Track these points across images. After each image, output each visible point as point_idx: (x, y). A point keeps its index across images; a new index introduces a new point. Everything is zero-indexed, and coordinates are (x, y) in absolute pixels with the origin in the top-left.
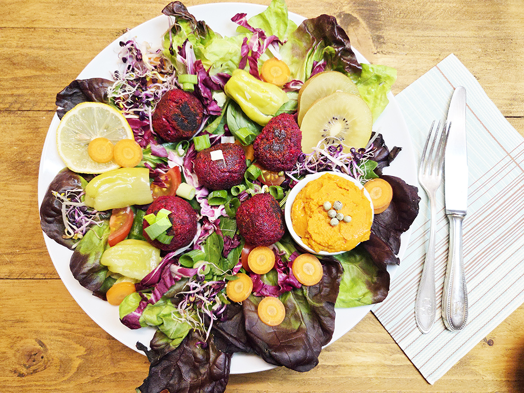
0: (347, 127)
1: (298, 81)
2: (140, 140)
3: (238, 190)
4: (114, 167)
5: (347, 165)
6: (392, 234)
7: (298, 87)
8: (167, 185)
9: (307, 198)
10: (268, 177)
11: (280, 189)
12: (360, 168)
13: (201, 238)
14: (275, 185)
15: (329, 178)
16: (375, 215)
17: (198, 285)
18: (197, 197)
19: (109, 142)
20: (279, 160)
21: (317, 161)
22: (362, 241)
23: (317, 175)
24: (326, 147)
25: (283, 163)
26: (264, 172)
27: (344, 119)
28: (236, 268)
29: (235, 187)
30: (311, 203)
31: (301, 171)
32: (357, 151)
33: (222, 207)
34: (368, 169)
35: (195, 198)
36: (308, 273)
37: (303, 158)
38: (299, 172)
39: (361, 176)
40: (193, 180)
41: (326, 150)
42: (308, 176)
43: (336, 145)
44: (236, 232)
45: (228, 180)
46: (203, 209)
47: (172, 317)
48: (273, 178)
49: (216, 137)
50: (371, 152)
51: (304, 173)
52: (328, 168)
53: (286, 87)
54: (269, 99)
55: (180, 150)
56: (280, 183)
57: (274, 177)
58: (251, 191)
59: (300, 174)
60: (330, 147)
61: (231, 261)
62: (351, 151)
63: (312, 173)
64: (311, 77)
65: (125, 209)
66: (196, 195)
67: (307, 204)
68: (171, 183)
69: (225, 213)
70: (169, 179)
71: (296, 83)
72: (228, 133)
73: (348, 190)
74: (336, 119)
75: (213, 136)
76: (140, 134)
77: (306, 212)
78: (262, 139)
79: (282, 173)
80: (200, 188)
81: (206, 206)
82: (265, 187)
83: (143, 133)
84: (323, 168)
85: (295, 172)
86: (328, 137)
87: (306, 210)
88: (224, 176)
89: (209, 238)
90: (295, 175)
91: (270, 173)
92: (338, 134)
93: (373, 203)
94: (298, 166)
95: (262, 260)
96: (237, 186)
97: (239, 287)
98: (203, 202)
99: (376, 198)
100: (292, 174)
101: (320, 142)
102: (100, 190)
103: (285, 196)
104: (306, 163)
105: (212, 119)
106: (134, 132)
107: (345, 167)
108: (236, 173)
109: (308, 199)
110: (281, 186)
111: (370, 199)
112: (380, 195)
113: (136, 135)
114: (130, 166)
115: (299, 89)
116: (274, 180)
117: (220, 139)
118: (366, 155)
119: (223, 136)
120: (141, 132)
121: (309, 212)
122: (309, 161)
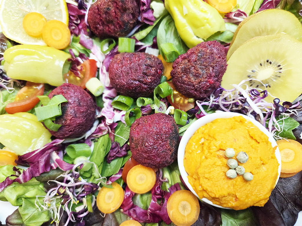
0: (279, 75)
1: (242, 12)
2: (74, 28)
3: (143, 101)
4: (41, 43)
5: (264, 115)
6: (290, 206)
7: (239, 19)
8: (81, 75)
9: (209, 136)
10: (178, 99)
11: (185, 115)
12: (278, 122)
13: (94, 135)
14: (182, 110)
15: (241, 121)
16: (280, 178)
17: (72, 180)
18: (104, 96)
19: (44, 19)
20: (194, 86)
21: (234, 100)
22: (255, 205)
23: (228, 114)
24: (249, 89)
25: (196, 90)
26: (176, 92)
27: (279, 66)
28: (114, 177)
29: (141, 98)
30: (212, 142)
31: (213, 104)
32: (281, 104)
33: (123, 113)
34: (286, 126)
35: (101, 96)
36: (182, 212)
37: (220, 92)
38: (210, 104)
39: (277, 131)
40: (106, 79)
41: (247, 92)
42: (218, 112)
43: (260, 90)
44: (127, 142)
45: (136, 88)
46: (105, 109)
47: (36, 202)
48: (181, 102)
49: (142, 46)
50: (295, 110)
51: (215, 108)
52: (243, 111)
53: (227, 17)
54: (205, 21)
55: (106, 47)
56: (187, 109)
57: (184, 102)
58: (155, 107)
59: (211, 107)
60: (253, 90)
61: (113, 167)
62: (274, 101)
63: (224, 111)
64: (257, 12)
65: (38, 84)
66: (103, 93)
67: (208, 142)
68: (84, 74)
69: (124, 120)
70: (84, 70)
71: (240, 14)
72: (155, 46)
73: (259, 143)
74: (270, 63)
75: (139, 43)
76: (75, 22)
77: (203, 151)
78: (184, 58)
79: (192, 100)
80: (109, 88)
81: (109, 107)
82: (172, 108)
83: (79, 22)
84: (237, 109)
85: (206, 103)
86: (253, 79)
87: (205, 148)
88: (132, 83)
89: (102, 138)
90: (205, 107)
91: (181, 96)
92: (266, 80)
93: (282, 166)
94: (212, 99)
95: (141, 179)
96: (144, 98)
97: (110, 197)
98: (107, 103)
99: (285, 160)
100: (202, 104)
101: (243, 82)
102: (16, 59)
103: (187, 123)
104: (221, 98)
105: (144, 26)
106: (70, 18)
107: (262, 116)
108: (145, 84)
109: (211, 137)
110: (188, 112)
111: (280, 162)
112: (291, 159)
113: (70, 21)
114: (55, 47)
115: (240, 21)
116: (183, 105)
117: (145, 49)
118: (289, 111)
119: (149, 47)
120: (77, 20)
121: (206, 152)
122: (224, 97)
